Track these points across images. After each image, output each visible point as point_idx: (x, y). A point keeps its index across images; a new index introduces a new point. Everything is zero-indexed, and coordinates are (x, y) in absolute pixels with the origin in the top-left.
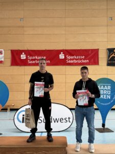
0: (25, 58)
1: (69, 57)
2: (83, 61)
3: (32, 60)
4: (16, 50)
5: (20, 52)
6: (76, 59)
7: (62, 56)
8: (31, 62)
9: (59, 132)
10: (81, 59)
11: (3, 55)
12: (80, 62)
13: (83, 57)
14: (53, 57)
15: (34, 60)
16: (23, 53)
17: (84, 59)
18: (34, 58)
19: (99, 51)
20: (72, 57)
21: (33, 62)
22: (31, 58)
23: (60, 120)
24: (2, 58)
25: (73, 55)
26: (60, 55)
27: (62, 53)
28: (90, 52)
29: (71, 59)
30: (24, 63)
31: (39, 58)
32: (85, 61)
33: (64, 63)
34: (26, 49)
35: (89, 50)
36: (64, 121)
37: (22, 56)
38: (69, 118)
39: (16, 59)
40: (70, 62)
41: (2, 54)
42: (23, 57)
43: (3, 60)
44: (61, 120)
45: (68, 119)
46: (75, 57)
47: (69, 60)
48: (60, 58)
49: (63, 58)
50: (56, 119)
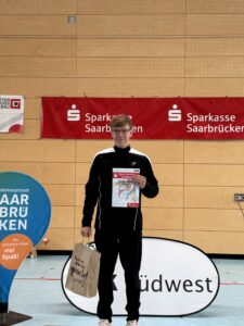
0: (78, 119)
1: (194, 118)
2: (231, 129)
3: (97, 124)
4: (56, 98)
5: (65, 103)
6: (213, 124)
7: (175, 115)
8: (94, 130)
9: (181, 316)
11: (22, 110)
12: (222, 130)
13: (233, 118)
14: (151, 117)
15: (103, 123)
17: (234, 124)
18: (100, 118)
20: (202, 118)
21: (100, 129)
22: (93, 119)
23: (184, 286)
24: (18, 118)
25: (205, 113)
27: (175, 106)
29: (198, 124)
30: (76, 132)
32: (237, 129)
33: (179, 132)
36: (195, 287)
37: (69, 112)
38: (208, 281)
39: (55, 120)
40: (196, 130)
41: (19, 107)
42: (73, 115)
43: (21, 122)
44: (187, 284)
45: (204, 284)
46: (210, 118)
47: (193, 125)
48: (170, 119)
49: (179, 118)
50: (173, 282)
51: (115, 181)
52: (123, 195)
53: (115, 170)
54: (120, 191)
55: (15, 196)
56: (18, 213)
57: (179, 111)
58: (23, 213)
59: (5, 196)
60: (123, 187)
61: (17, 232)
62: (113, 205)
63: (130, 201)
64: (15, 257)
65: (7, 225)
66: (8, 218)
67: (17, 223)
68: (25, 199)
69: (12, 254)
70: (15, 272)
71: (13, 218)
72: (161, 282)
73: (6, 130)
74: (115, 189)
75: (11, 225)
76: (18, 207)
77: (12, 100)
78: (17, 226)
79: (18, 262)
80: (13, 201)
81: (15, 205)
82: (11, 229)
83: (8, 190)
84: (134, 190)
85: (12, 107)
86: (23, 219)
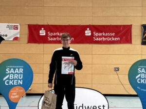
0: (44, 34)
1: (96, 34)
2: (113, 39)
3: (53, 37)
4: (34, 25)
5: (38, 27)
6: (105, 37)
7: (88, 33)
8: (52, 39)
10: (110, 37)
11: (19, 30)
12: (109, 39)
13: (114, 34)
14: (77, 33)
15: (56, 37)
16: (43, 29)
17: (114, 37)
18: (55, 34)
19: (133, 27)
20: (100, 34)
21: (55, 39)
22: (51, 34)
23: (93, 108)
24: (17, 34)
25: (101, 32)
26: (86, 32)
27: (88, 29)
28: (121, 29)
29: (98, 37)
30: (44, 40)
31: (61, 34)
32: (116, 39)
33: (90, 40)
34: (45, 23)
35: (120, 26)
37: (41, 31)
38: (104, 106)
39: (34, 35)
40: (97, 39)
41: (17, 29)
42: (42, 33)
43: (18, 36)
45: (102, 108)
46: (104, 34)
47: (96, 37)
48: (86, 35)
49: (90, 34)
50: (88, 107)
51: (63, 62)
52: (66, 69)
53: (63, 57)
54: (65, 67)
55: (17, 69)
56: (18, 77)
57: (90, 31)
58: (21, 77)
59: (12, 69)
60: (67, 65)
61: (18, 85)
62: (62, 73)
63: (70, 71)
64: (17, 97)
65: (13, 82)
66: (14, 79)
67: (18, 82)
68: (21, 70)
69: (16, 95)
70: (17, 103)
71: (16, 79)
72: (83, 107)
73: (12, 39)
74: (63, 66)
75: (15, 82)
76: (18, 74)
77: (14, 26)
78: (17, 83)
79: (18, 99)
80: (16, 72)
81: (17, 73)
82: (15, 84)
83: (14, 67)
84: (72, 66)
85: (14, 29)
86: (20, 80)
